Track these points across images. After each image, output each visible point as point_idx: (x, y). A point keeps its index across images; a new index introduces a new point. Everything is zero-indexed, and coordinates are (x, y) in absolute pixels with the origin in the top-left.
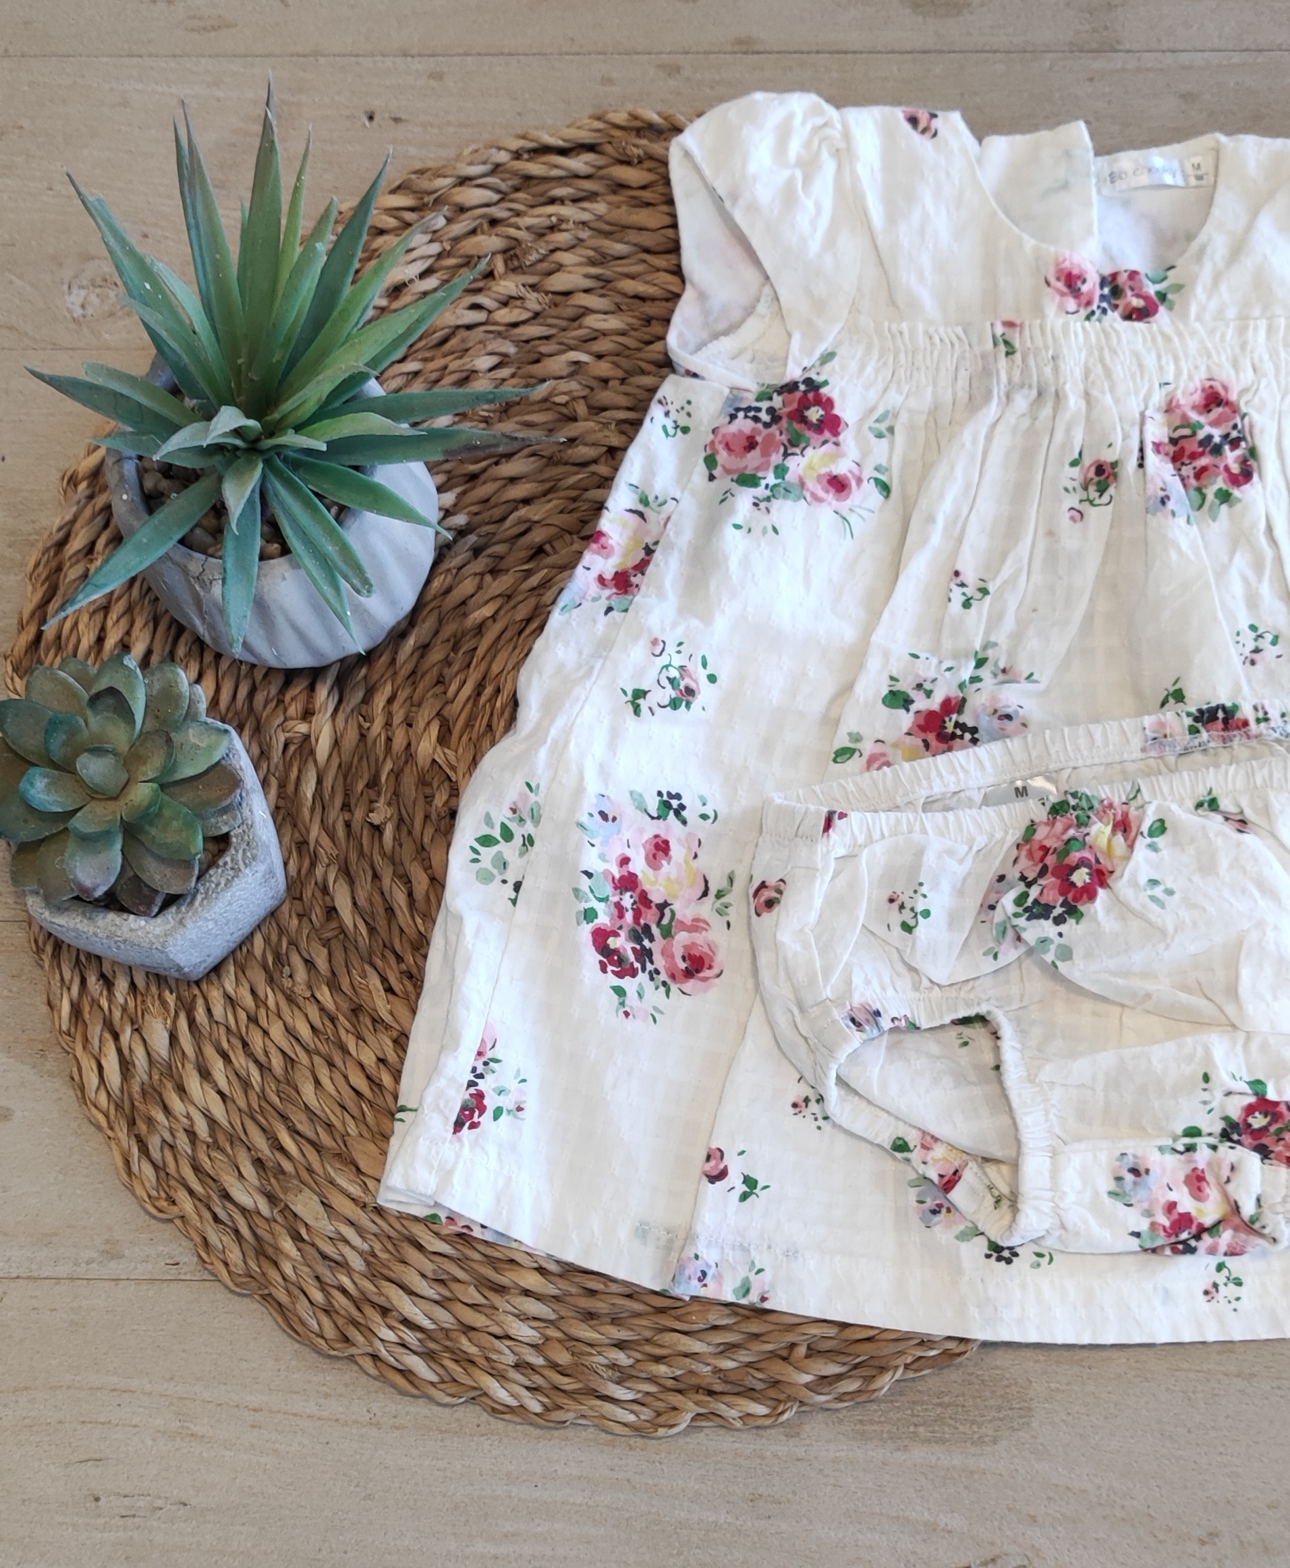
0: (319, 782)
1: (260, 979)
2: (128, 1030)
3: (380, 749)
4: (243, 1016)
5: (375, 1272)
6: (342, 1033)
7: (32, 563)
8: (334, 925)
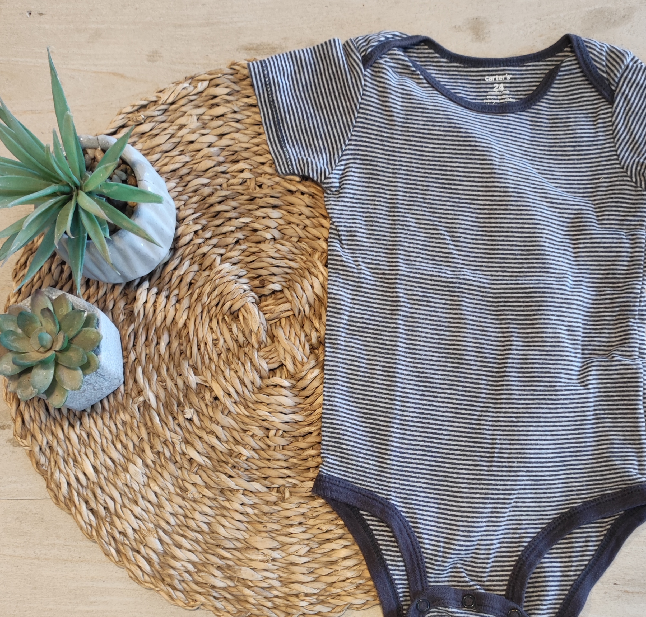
0: (159, 415)
1: (178, 500)
2: (142, 547)
3: (175, 391)
4: (181, 518)
5: (285, 583)
6: (222, 503)
7: (4, 394)
8: (195, 464)
